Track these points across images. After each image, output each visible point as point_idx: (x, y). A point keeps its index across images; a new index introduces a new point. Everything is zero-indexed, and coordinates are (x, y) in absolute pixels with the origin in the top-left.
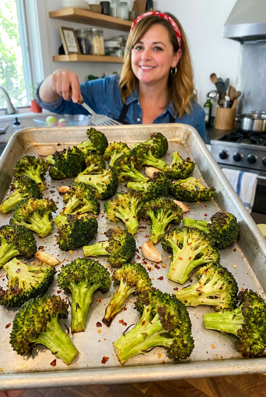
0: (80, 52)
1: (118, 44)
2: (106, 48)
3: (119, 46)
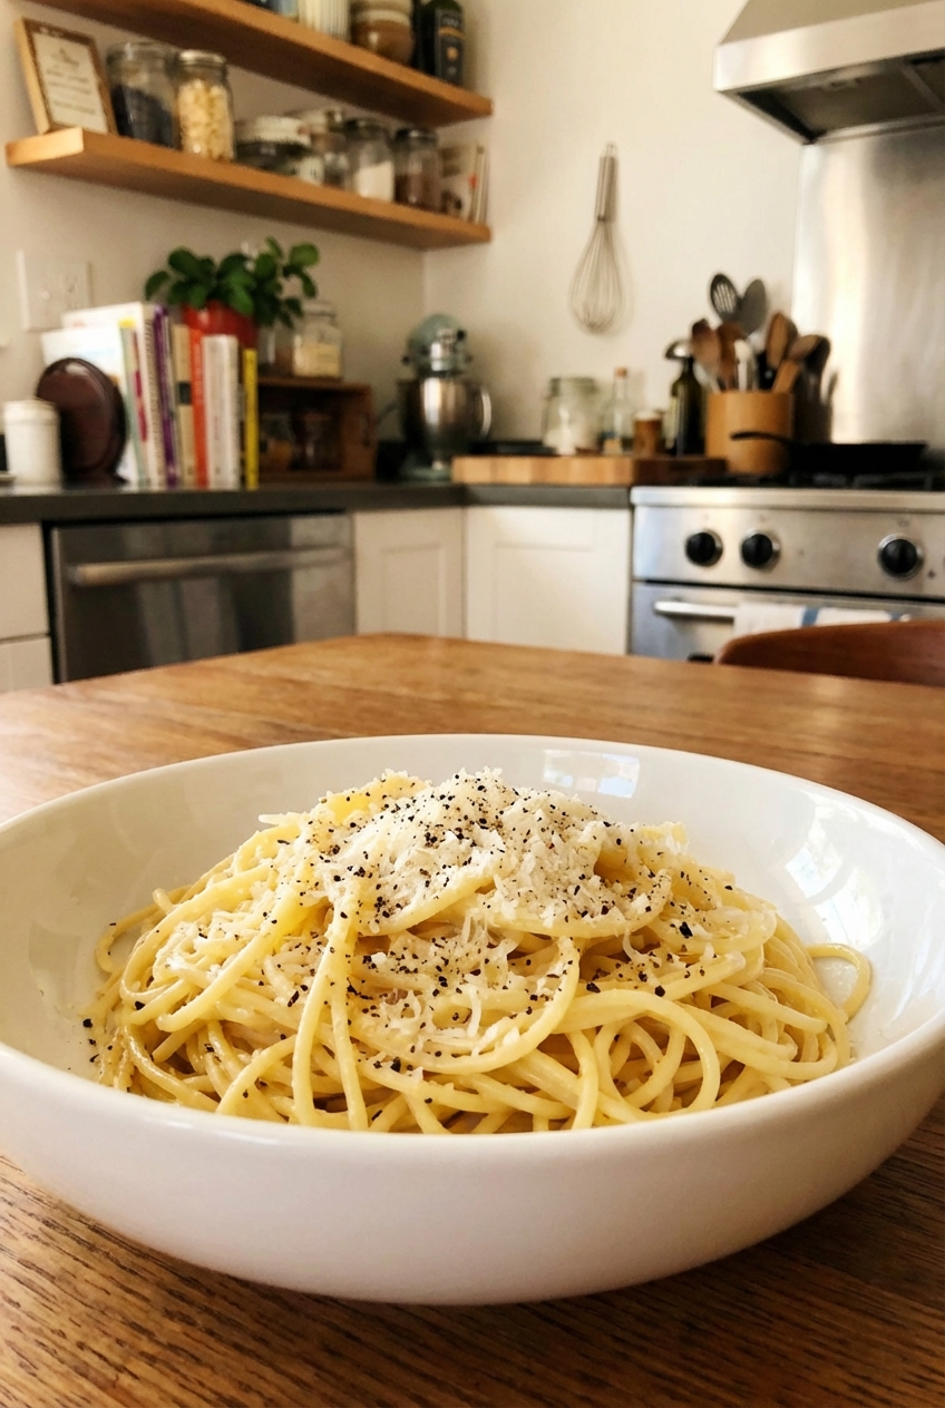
0: (114, 133)
1: (300, 131)
3: (304, 141)
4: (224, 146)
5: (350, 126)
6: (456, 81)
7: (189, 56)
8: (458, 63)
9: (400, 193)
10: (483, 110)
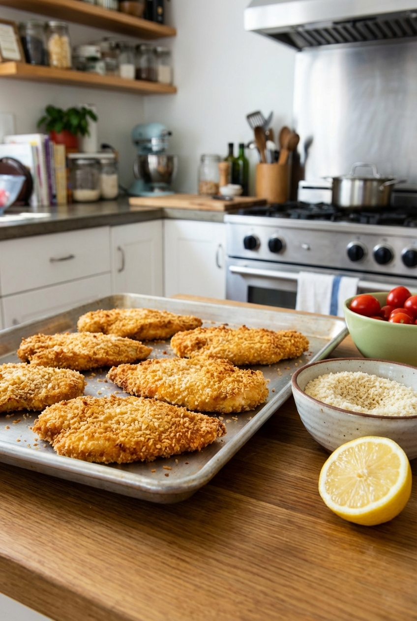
0: (24, 60)
1: (97, 51)
2: (75, 57)
3: (99, 55)
4: (68, 63)
5: (118, 46)
6: (162, 23)
7: (53, 23)
8: (163, 15)
9: (138, 76)
10: (173, 34)
